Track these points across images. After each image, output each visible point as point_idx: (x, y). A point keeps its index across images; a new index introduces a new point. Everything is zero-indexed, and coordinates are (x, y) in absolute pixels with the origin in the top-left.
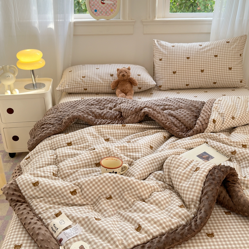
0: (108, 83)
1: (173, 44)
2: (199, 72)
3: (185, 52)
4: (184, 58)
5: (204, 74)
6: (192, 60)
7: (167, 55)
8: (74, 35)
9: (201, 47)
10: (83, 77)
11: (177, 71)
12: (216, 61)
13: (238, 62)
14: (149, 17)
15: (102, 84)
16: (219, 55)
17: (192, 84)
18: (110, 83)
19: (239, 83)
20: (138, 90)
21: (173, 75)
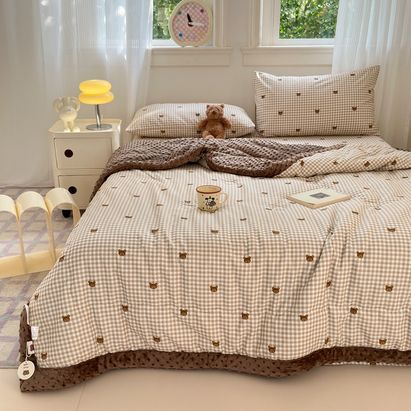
0: (192, 124)
4: (294, 95)
5: (320, 115)
6: (303, 97)
7: (271, 91)
9: (317, 81)
10: (160, 116)
11: (283, 111)
12: (335, 98)
13: (366, 100)
16: (340, 91)
17: (304, 129)
19: (367, 128)
20: (232, 134)
21: (278, 116)
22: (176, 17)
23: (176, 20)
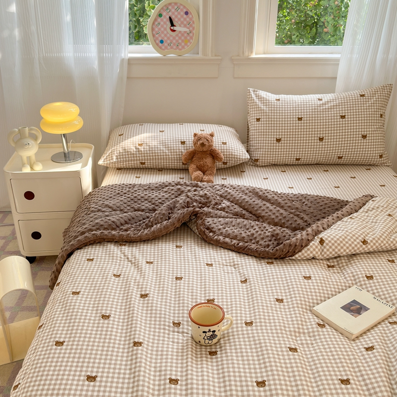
0: (177, 155)
1: (277, 97)
2: (316, 141)
3: (296, 110)
4: (294, 119)
5: (324, 144)
6: (305, 122)
7: (267, 114)
8: (128, 78)
9: (321, 102)
10: (139, 145)
11: (282, 138)
12: (342, 124)
13: (377, 127)
14: (243, 53)
15: (167, 157)
16: (348, 115)
17: (304, 158)
18: (179, 155)
19: (377, 159)
20: (223, 166)
21: (276, 143)
22: (156, 20)
23: (156, 23)
